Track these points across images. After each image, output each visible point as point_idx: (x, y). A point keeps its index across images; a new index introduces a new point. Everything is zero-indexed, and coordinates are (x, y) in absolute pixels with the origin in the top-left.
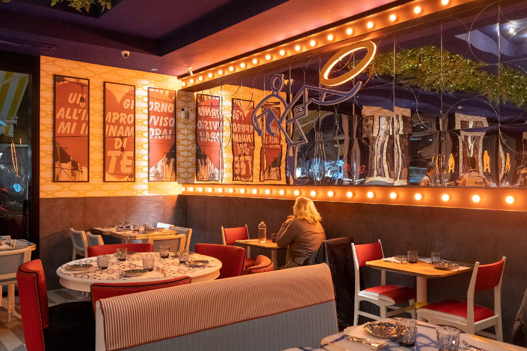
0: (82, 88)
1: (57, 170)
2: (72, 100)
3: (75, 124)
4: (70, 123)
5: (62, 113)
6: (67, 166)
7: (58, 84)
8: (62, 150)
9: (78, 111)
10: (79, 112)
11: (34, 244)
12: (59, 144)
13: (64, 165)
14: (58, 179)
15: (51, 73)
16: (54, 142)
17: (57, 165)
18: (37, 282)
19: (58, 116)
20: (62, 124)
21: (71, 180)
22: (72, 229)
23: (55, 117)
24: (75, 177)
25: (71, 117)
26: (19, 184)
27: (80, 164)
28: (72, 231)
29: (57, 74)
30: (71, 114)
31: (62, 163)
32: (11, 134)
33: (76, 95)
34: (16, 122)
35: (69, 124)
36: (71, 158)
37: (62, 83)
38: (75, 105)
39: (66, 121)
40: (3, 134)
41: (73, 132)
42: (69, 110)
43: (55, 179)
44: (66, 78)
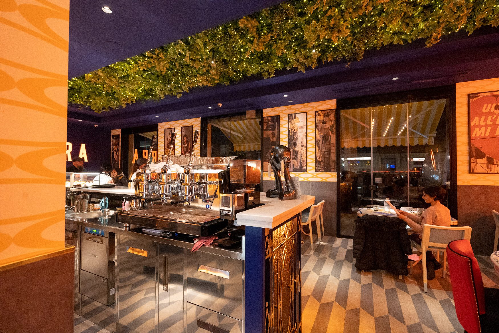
0: (496, 99)
1: (472, 165)
2: (486, 109)
3: (489, 128)
4: (485, 128)
5: (476, 121)
6: (483, 161)
7: (472, 100)
8: (477, 149)
9: (492, 118)
10: (494, 118)
11: (456, 220)
12: (473, 145)
13: (479, 161)
14: (473, 170)
15: (465, 94)
16: (469, 143)
17: (472, 161)
18: (471, 267)
19: (472, 124)
20: (477, 129)
21: (487, 172)
22: (495, 211)
23: (470, 125)
24: (491, 169)
25: (485, 123)
26: (437, 175)
27: (496, 159)
28: (495, 214)
29: (471, 93)
30: (485, 121)
31: (478, 159)
32: (432, 143)
33: (490, 105)
34: (435, 135)
35: (483, 129)
36: (486, 155)
37: (476, 98)
38: (489, 113)
39: (480, 127)
40: (426, 144)
41: (487, 134)
42: (483, 118)
43: (471, 171)
44: (479, 95)
